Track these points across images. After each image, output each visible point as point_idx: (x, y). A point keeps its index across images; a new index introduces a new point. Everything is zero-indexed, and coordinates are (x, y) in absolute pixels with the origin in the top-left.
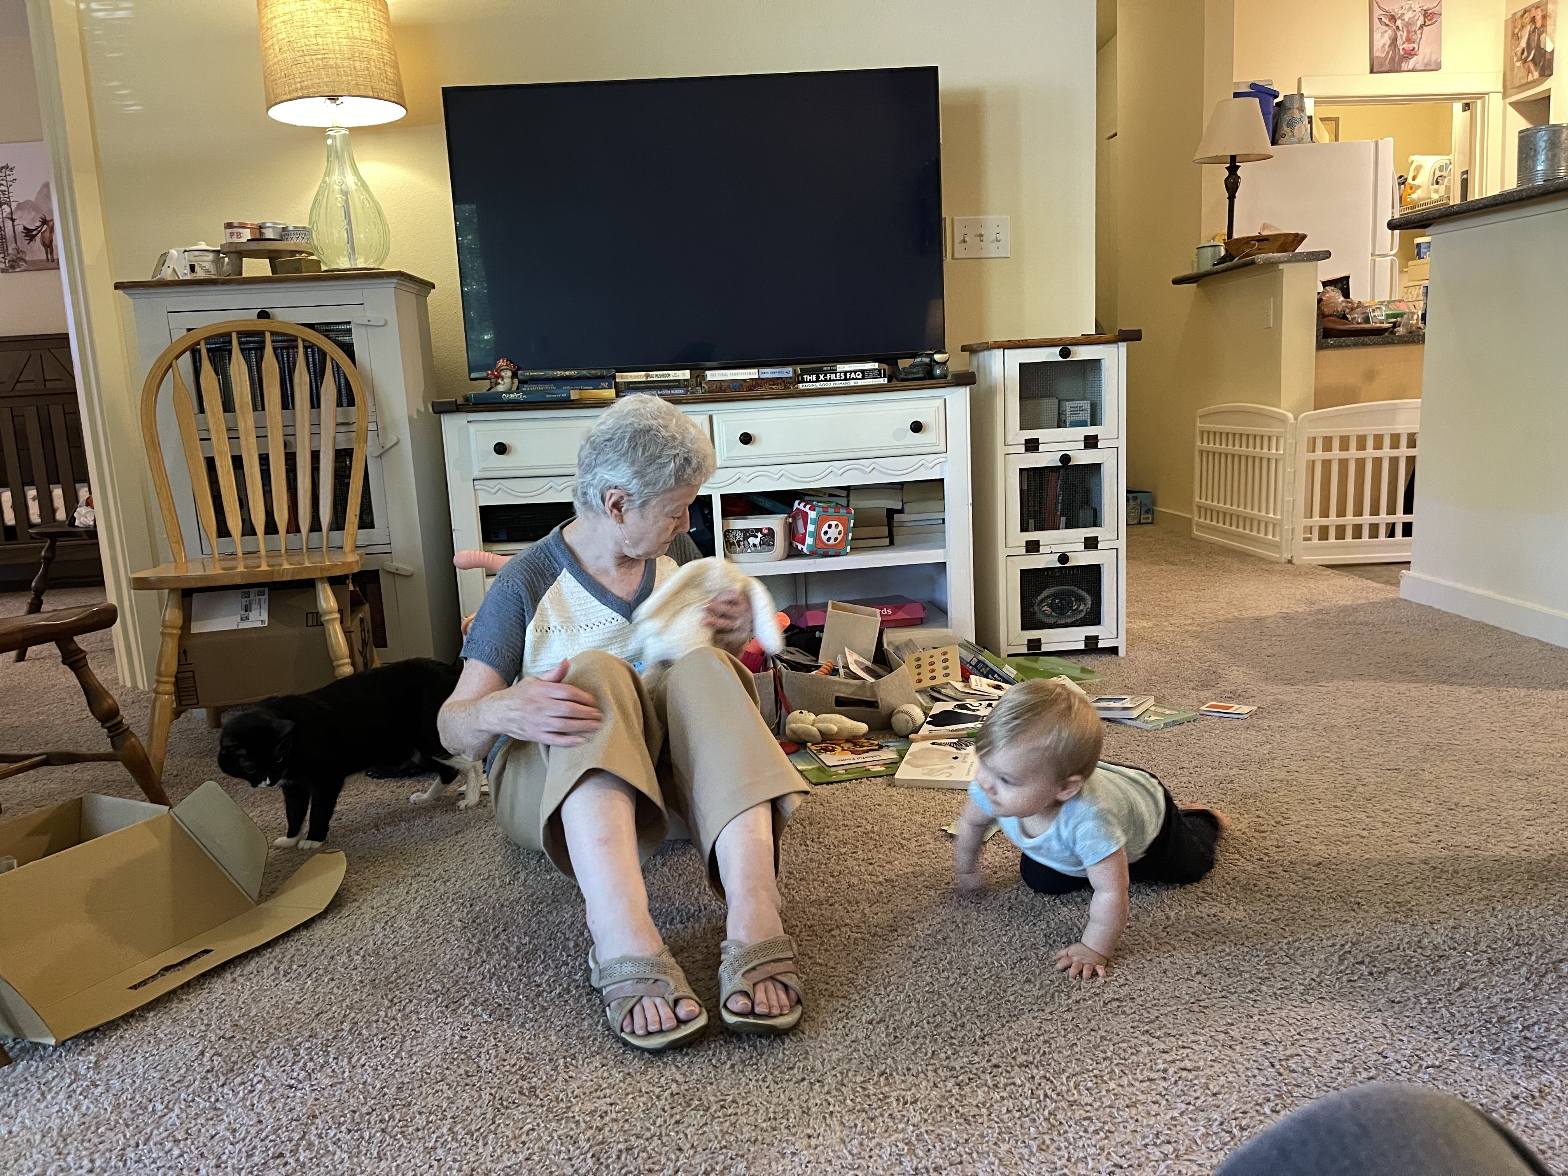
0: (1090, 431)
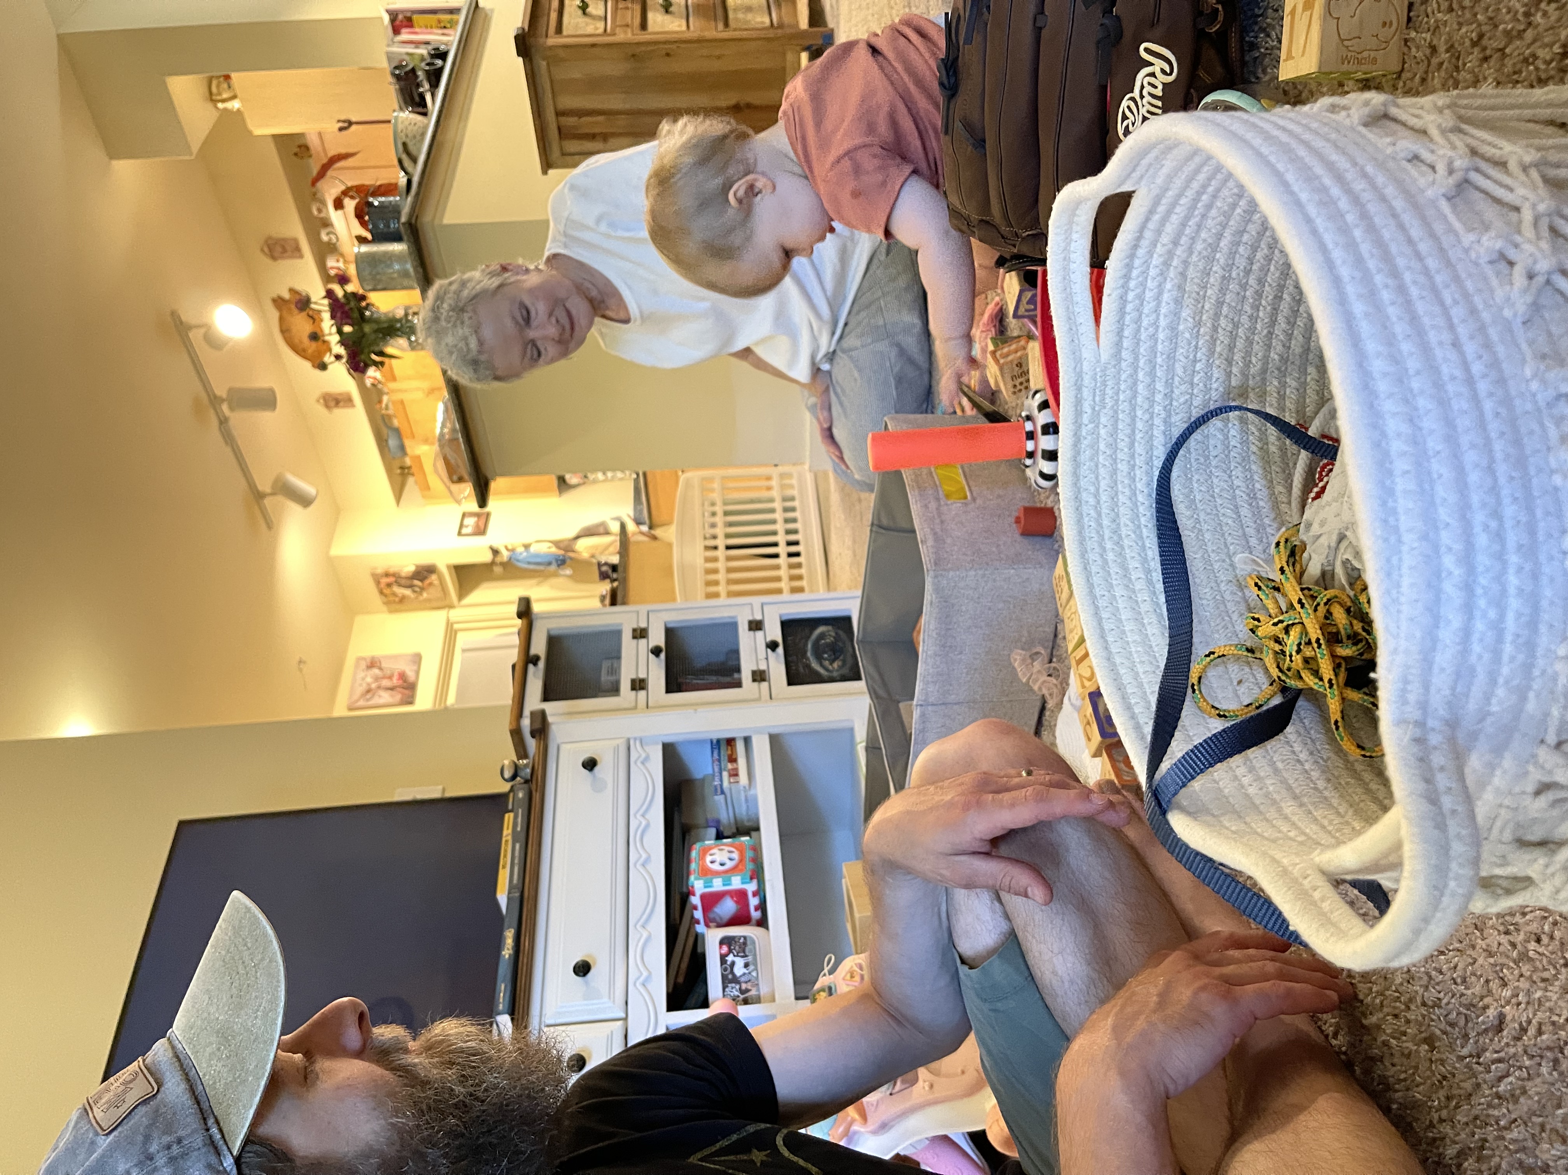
0: (627, 635)
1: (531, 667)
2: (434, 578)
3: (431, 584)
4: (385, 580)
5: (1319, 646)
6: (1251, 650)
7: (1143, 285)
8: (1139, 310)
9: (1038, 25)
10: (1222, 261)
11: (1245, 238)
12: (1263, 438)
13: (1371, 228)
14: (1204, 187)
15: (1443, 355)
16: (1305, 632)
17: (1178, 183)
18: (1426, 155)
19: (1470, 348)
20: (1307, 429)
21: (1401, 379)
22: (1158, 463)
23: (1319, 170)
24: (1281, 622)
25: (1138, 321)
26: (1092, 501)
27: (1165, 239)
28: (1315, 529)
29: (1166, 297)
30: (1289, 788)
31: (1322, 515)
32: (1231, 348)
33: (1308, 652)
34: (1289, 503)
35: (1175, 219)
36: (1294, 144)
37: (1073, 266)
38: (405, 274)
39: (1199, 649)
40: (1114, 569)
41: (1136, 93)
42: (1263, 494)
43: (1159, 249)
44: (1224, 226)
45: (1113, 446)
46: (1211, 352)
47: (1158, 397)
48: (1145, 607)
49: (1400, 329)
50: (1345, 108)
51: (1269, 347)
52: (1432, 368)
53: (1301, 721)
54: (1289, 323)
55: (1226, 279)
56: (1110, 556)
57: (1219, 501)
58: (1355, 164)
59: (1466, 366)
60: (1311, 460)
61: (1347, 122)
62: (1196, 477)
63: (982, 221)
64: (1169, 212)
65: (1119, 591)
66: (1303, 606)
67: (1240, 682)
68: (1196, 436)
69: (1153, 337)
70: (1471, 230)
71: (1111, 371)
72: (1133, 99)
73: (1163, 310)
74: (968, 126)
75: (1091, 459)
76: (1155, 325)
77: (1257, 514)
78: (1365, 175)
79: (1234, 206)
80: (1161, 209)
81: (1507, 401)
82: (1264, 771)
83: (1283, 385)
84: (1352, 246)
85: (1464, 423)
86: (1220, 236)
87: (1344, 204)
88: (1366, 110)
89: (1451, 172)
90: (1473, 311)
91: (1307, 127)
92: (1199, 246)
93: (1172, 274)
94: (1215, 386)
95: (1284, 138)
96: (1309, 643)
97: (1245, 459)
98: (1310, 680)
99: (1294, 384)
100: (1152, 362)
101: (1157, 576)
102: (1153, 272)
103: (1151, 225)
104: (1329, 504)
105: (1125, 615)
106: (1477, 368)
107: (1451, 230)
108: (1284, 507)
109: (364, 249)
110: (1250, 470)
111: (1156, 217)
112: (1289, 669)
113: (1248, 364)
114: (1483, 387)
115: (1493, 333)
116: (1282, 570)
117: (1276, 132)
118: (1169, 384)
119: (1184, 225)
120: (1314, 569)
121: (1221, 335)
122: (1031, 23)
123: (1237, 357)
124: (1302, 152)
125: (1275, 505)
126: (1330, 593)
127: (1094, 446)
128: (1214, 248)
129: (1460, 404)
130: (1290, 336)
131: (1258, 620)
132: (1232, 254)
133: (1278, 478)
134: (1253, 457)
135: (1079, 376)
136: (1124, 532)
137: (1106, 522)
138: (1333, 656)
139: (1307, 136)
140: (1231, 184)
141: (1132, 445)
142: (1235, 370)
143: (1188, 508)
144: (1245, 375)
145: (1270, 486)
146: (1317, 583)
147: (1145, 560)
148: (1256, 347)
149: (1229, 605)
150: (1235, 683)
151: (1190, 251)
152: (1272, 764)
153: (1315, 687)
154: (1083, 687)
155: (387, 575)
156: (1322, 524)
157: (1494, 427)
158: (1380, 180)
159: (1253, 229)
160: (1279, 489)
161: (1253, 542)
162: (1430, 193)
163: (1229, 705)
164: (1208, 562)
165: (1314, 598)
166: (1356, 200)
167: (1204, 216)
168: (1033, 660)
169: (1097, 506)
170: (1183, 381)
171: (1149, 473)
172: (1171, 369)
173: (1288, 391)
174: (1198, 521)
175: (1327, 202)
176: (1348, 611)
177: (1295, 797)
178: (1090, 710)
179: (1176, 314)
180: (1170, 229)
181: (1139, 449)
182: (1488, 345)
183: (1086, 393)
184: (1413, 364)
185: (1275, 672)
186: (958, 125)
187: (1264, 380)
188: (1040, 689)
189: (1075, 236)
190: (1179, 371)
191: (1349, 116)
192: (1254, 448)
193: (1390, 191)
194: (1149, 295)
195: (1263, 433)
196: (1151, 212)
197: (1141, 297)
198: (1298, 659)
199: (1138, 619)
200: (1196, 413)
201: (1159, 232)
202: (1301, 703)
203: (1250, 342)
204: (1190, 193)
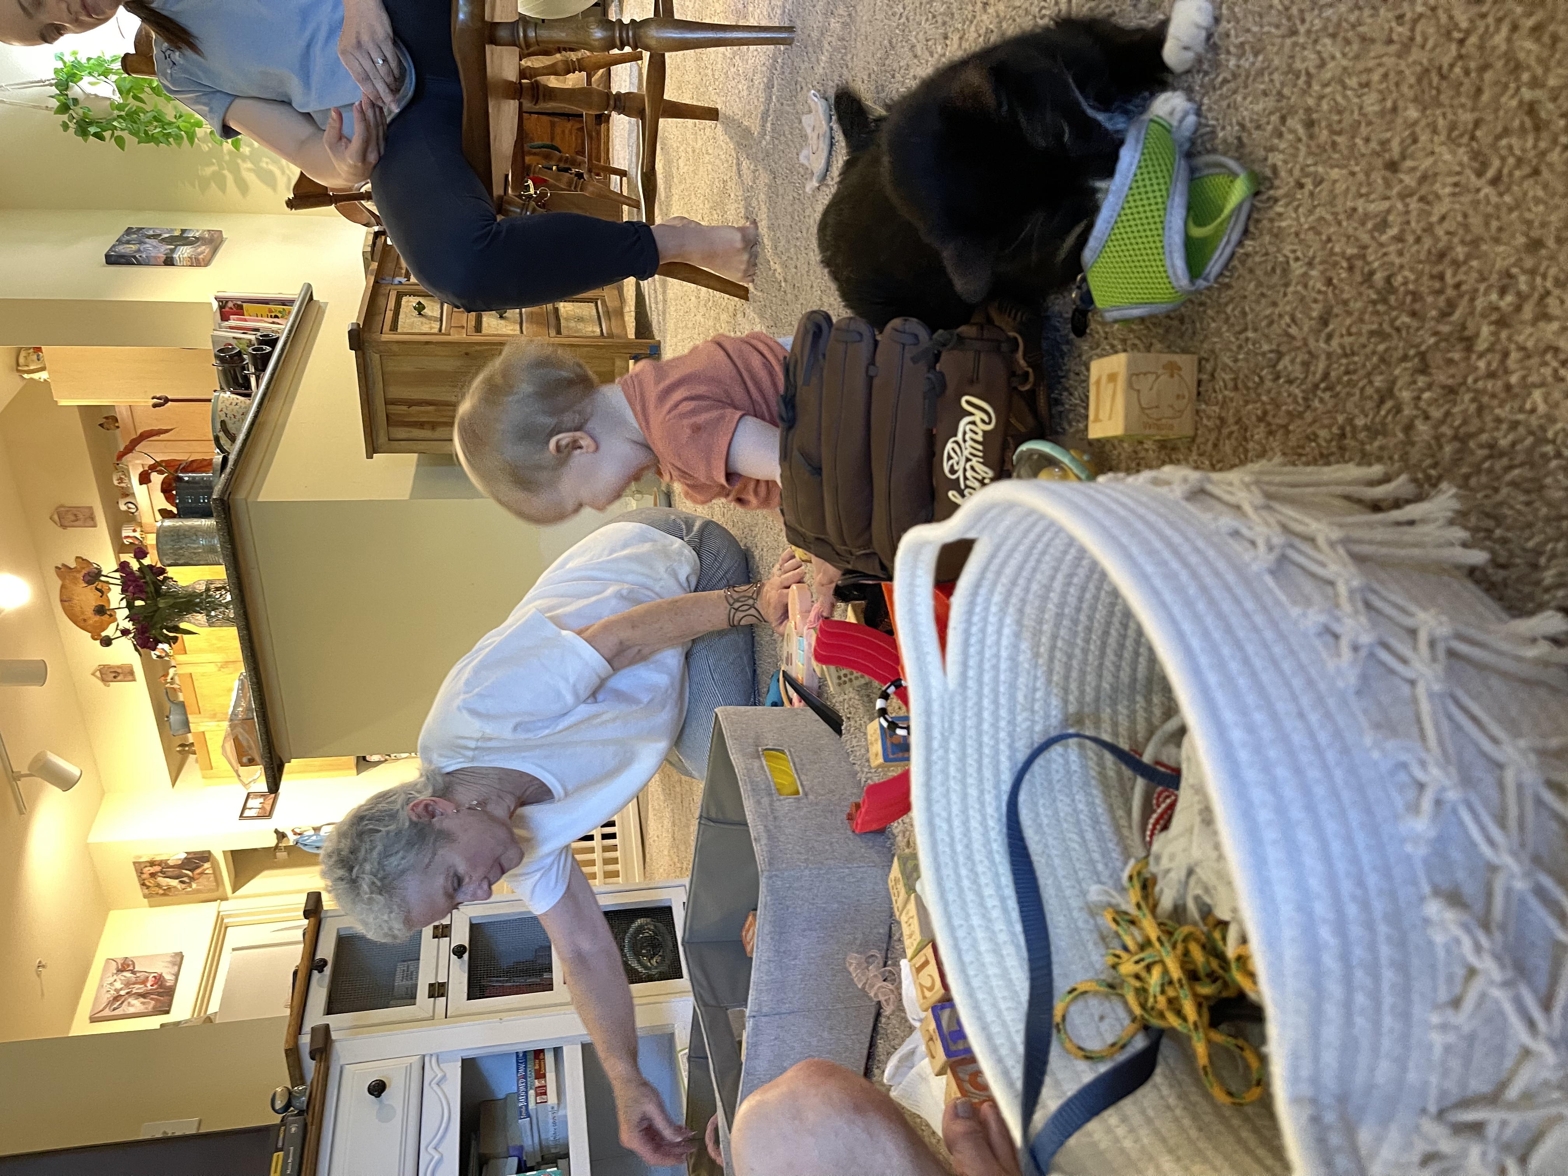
0: (427, 935)
1: (315, 972)
2: (207, 865)
3: (202, 873)
4: (149, 870)
5: (1182, 986)
6: (1111, 986)
7: (985, 620)
8: (982, 642)
9: (871, 373)
10: (1056, 600)
11: (1076, 580)
12: (1101, 764)
13: (1212, 603)
14: (1040, 536)
15: (1290, 724)
16: (1165, 971)
17: (1017, 534)
18: (1245, 531)
19: (1314, 718)
20: (1141, 755)
21: (1258, 749)
22: (1006, 787)
23: (1158, 545)
24: (1142, 960)
25: (981, 653)
26: (945, 826)
27: (1004, 580)
28: (1165, 863)
29: (1007, 631)
30: (1164, 1140)
31: (1170, 849)
32: (1067, 678)
33: (1171, 993)
34: (1130, 827)
35: (1013, 563)
36: (1132, 519)
37: (918, 599)
38: (212, 550)
39: (1061, 985)
40: (970, 896)
41: (960, 437)
42: (1104, 818)
43: (1000, 589)
44: (1056, 569)
45: (962, 770)
46: (1049, 681)
47: (1003, 724)
48: (1003, 937)
49: (1251, 699)
50: (1168, 483)
51: (1100, 676)
52: (1284, 738)
53: (1167, 1064)
54: (1116, 655)
55: (1059, 616)
56: (966, 883)
57: (1065, 825)
58: (1187, 539)
59: (1312, 735)
60: (1147, 786)
61: (1171, 496)
62: (1041, 802)
63: (817, 539)
64: (1009, 555)
65: (976, 921)
66: (1161, 943)
67: (1102, 1018)
68: (1040, 761)
69: (996, 668)
70: (1295, 603)
71: (958, 698)
72: (957, 442)
73: (1005, 642)
74: (805, 455)
75: (943, 785)
76: (997, 656)
77: (1101, 838)
78: (1197, 550)
79: (1065, 552)
80: (1002, 555)
81: (1352, 771)
82: (1137, 1119)
83: (1115, 712)
84: (1197, 618)
85: (1320, 791)
86: (1053, 578)
87: (1184, 576)
88: (1186, 487)
89: (1271, 548)
90: (1310, 683)
91: (1140, 503)
92: (1035, 587)
93: (1011, 610)
94: (1054, 713)
95: (1122, 512)
96: (1171, 982)
97: (1086, 784)
98: (1173, 1021)
99: (1125, 712)
100: (995, 692)
101: (1012, 904)
102: (994, 609)
103: (994, 567)
104: (1175, 838)
105: (984, 947)
106: (1323, 738)
107: (1277, 602)
108: (1126, 832)
109: (168, 523)
110: (1091, 795)
111: (997, 561)
112: (1153, 1008)
113: (1082, 692)
114: (1331, 756)
115: (1331, 702)
116: (1139, 906)
117: (1114, 506)
118: (1012, 711)
119: (1021, 568)
120: (1166, 902)
121: (1058, 667)
122: (863, 370)
123: (1073, 686)
124: (1139, 525)
125: (1117, 829)
126: (1185, 930)
127: (945, 772)
128: (1048, 588)
129: (1313, 773)
130: (1118, 668)
131: (1118, 957)
132: (1064, 594)
133: (1118, 802)
134: (1093, 782)
135: (928, 702)
136: (977, 857)
137: (959, 848)
138: (1195, 995)
139: (1142, 511)
140: (1062, 535)
141: (980, 770)
142: (1071, 698)
143: (1036, 832)
144: (1081, 701)
145: (1111, 809)
146: (1170, 917)
147: (999, 887)
148: (1089, 678)
149: (1084, 933)
150: (1097, 1018)
151: (1027, 590)
152: (1143, 1112)
153: (1179, 1028)
154: (924, 997)
155: (152, 863)
156: (1172, 857)
157: (1346, 796)
158: (1211, 553)
159: (1082, 572)
160: (1120, 813)
161: (1100, 867)
162: (1255, 567)
163: (1094, 1045)
164: (1059, 888)
165: (1170, 934)
166: (1194, 575)
167: (1039, 561)
168: (869, 964)
169: (950, 833)
170: (1024, 709)
171: (998, 797)
172: (1012, 698)
173: (1120, 718)
174: (1046, 846)
175: (1170, 577)
176: (1204, 947)
177: (1171, 1151)
178: (933, 1025)
179: (1015, 647)
180: (1009, 571)
181: (988, 773)
182: (1328, 715)
183: (935, 720)
184: (1267, 734)
185: (1138, 1011)
186: (796, 452)
187: (1098, 709)
188: (876, 995)
189: (920, 572)
190: (1020, 697)
191: (1172, 491)
192: (1093, 773)
193: (1221, 565)
194: (990, 629)
195: (1101, 758)
196: (992, 557)
197: (983, 631)
198: (1162, 1001)
199: (997, 951)
200: (1038, 740)
201: (999, 573)
202: (1165, 1041)
203: (1083, 673)
204: (1027, 542)
